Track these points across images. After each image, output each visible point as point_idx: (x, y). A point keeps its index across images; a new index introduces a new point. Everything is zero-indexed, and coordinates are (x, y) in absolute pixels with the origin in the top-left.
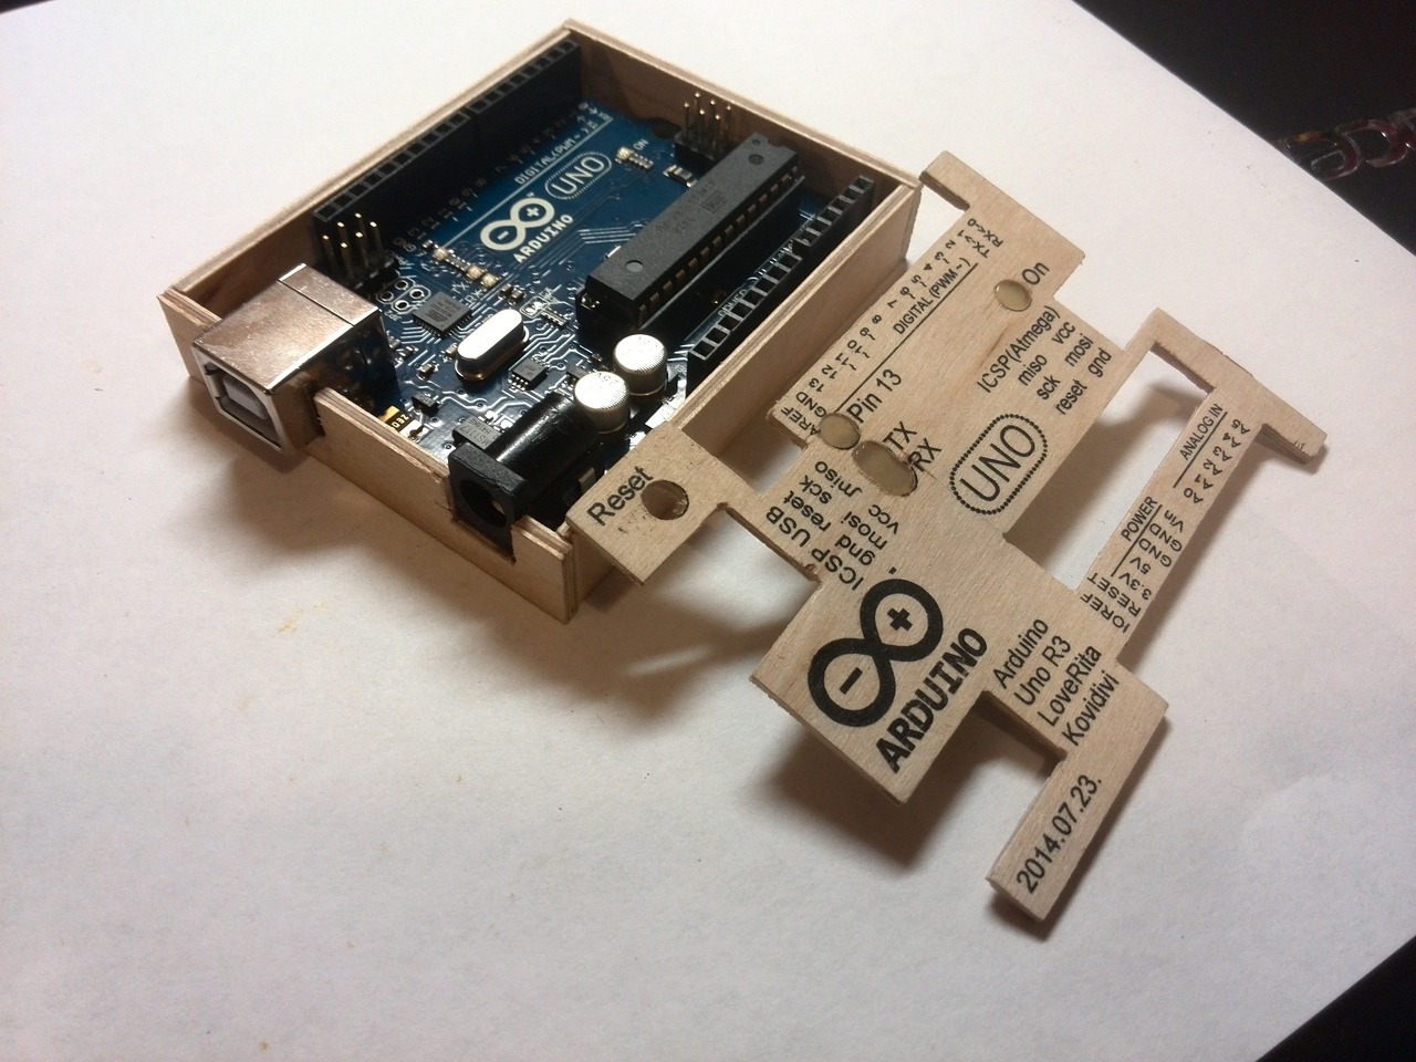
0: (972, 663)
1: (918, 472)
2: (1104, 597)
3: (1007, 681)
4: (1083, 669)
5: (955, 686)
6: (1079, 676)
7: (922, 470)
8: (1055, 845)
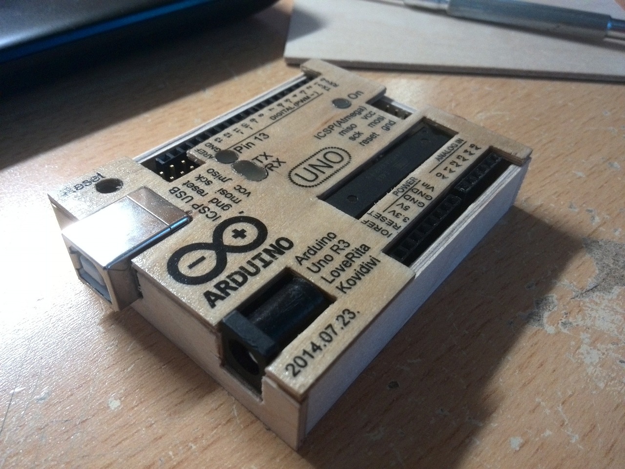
0: (282, 253)
1: (270, 171)
2: (377, 222)
3: (304, 262)
4: (356, 255)
5: (267, 264)
6: (353, 259)
7: (272, 170)
8: (319, 348)
